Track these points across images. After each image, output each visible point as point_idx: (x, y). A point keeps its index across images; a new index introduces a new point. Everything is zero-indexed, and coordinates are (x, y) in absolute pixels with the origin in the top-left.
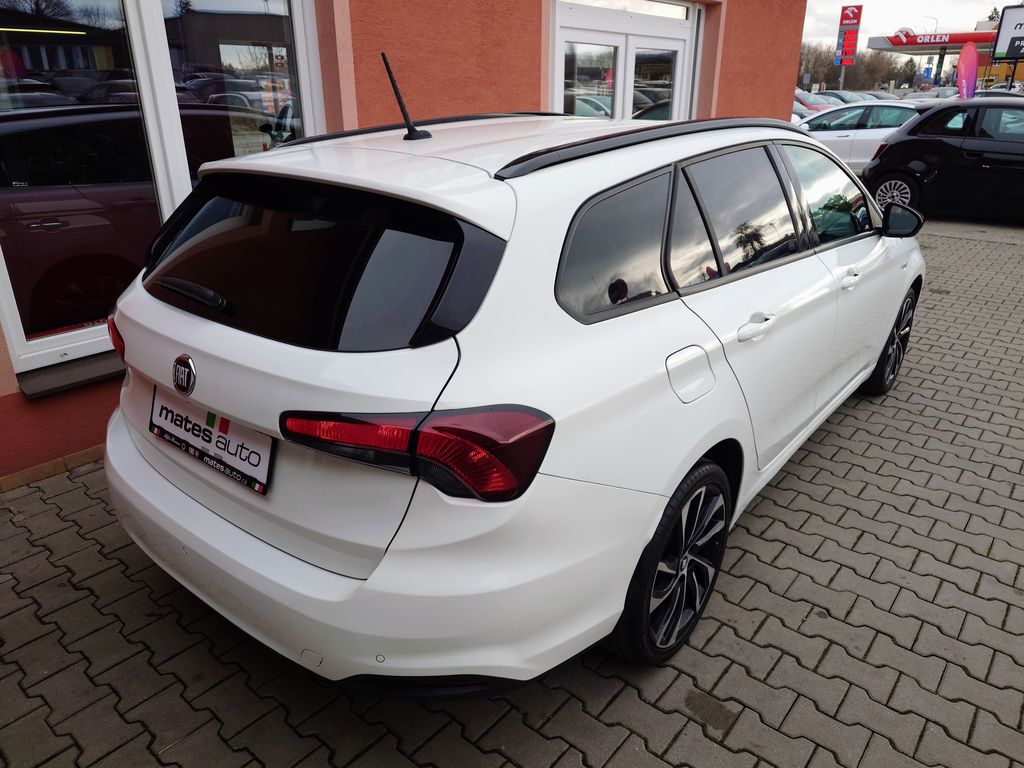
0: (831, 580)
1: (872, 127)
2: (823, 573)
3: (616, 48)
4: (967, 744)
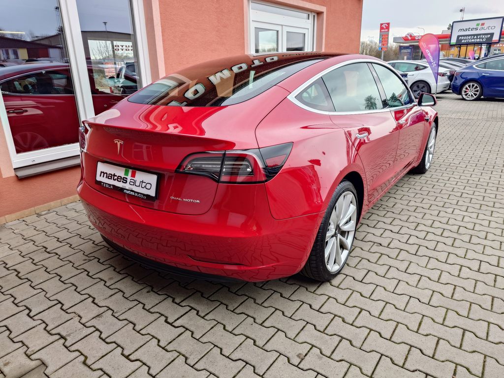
0: (382, 234)
2: (378, 232)
3: (278, 31)
4: (438, 282)
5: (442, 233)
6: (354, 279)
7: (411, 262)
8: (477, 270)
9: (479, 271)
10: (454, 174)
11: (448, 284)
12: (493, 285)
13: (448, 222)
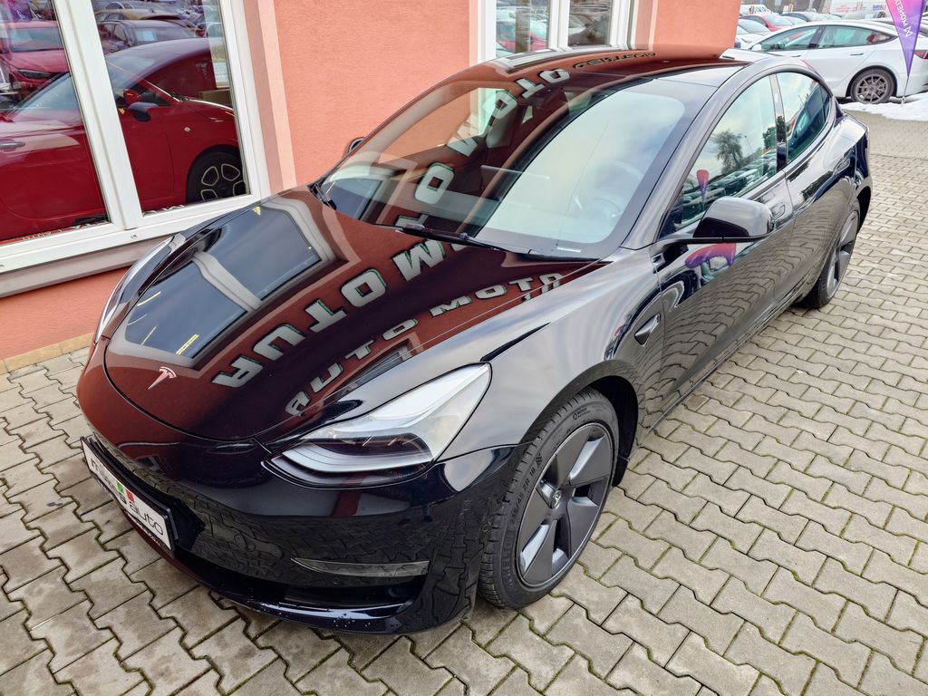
1: (824, 47)
5: (826, 494)
6: (588, 618)
7: (731, 576)
11: (801, 653)
12: (910, 670)
13: (847, 461)
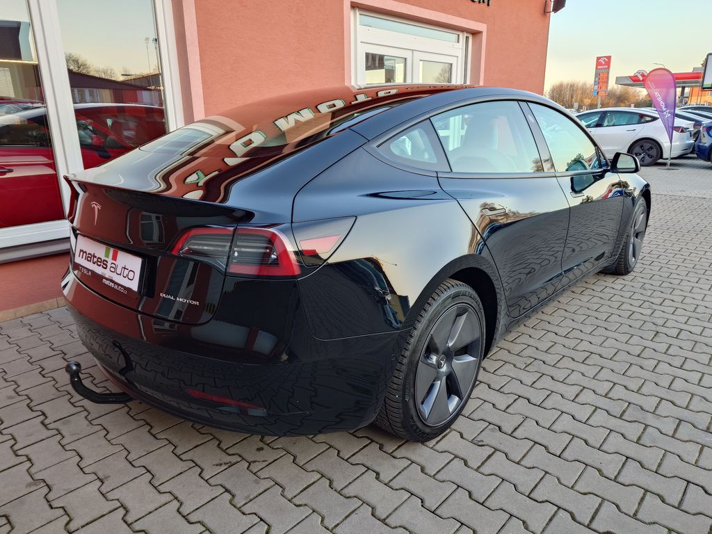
1: (607, 126)
3: (406, 59)
8: (676, 505)
9: (678, 507)
10: (675, 292)
